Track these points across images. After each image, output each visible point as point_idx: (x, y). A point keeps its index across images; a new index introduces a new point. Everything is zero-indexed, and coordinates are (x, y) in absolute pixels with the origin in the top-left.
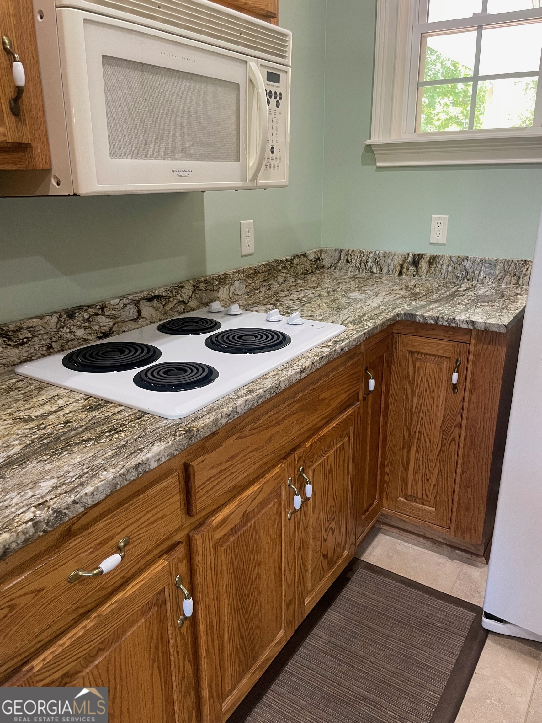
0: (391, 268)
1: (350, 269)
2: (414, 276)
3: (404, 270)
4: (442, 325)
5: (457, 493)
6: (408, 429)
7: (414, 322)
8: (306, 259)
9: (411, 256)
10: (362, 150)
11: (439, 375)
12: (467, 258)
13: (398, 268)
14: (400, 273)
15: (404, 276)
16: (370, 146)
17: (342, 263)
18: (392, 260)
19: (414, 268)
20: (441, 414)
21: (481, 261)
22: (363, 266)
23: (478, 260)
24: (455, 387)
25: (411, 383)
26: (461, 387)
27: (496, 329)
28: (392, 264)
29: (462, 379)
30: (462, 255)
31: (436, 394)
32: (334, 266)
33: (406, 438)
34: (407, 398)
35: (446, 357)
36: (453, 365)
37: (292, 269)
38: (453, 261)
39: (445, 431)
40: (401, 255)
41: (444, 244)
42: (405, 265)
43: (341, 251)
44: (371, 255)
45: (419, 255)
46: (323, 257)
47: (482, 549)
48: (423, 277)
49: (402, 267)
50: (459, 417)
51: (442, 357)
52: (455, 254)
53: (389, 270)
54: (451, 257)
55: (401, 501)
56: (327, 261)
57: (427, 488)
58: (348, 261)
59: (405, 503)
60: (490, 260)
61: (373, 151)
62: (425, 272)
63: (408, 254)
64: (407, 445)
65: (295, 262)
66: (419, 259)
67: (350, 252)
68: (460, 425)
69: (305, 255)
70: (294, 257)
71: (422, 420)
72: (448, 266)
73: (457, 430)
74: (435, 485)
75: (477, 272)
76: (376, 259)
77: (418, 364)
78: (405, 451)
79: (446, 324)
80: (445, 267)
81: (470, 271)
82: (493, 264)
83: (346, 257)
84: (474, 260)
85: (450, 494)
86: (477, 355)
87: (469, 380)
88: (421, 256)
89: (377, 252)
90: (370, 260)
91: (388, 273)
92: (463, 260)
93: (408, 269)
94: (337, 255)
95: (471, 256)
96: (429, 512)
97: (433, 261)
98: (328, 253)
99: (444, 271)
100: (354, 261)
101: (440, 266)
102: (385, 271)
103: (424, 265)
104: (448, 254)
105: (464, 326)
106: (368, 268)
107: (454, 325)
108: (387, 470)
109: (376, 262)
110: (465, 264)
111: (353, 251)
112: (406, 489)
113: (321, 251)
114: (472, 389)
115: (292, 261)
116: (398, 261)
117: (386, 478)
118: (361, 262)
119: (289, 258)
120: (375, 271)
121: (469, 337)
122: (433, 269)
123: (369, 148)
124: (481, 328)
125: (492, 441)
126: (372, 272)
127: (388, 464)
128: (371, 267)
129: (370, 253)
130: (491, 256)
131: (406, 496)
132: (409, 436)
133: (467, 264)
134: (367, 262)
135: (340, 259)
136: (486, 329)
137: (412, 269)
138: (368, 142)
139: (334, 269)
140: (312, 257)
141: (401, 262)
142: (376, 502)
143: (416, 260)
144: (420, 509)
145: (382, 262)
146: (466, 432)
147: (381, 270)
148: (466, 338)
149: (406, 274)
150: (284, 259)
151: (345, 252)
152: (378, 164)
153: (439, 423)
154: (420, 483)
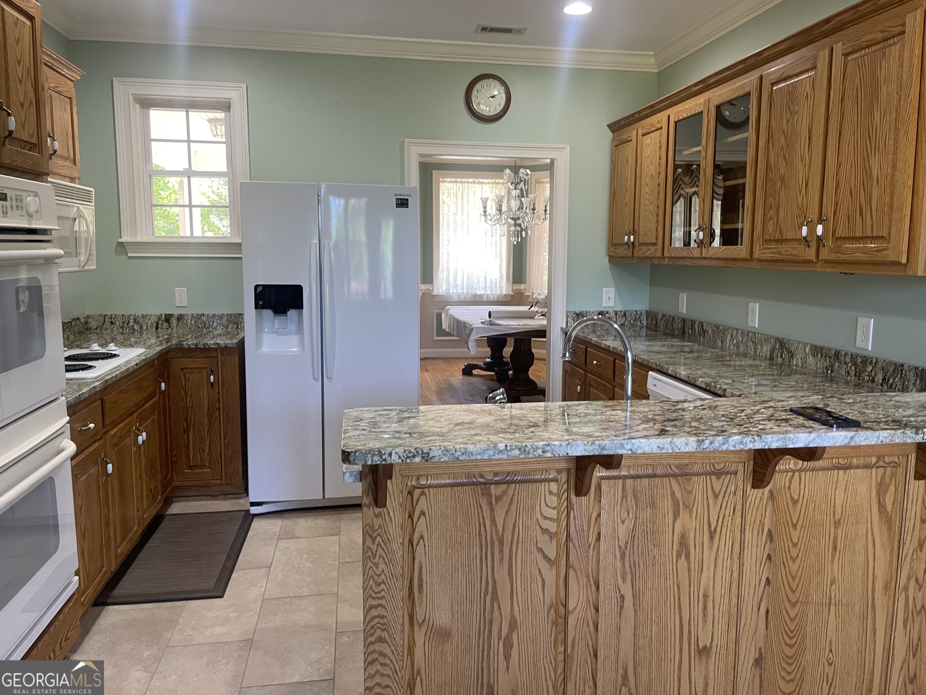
0: (149, 325)
1: (115, 328)
2: (168, 329)
3: (160, 326)
4: (200, 348)
5: (223, 453)
6: (186, 420)
7: (183, 348)
8: (79, 322)
9: (163, 315)
10: (115, 245)
11: (202, 380)
12: (203, 315)
13: (155, 325)
14: (157, 328)
15: (160, 330)
16: (122, 243)
17: (107, 324)
18: (149, 319)
19: (167, 324)
20: (206, 405)
21: (213, 315)
22: (126, 326)
23: (211, 315)
24: (212, 384)
25: (185, 389)
26: (216, 384)
27: (231, 346)
28: (149, 322)
29: (216, 379)
30: (200, 313)
31: (201, 392)
32: (101, 327)
33: (185, 426)
34: (183, 399)
35: (205, 368)
36: (209, 372)
37: (72, 329)
38: (194, 317)
39: (210, 415)
40: (156, 316)
41: (186, 307)
42: (160, 322)
43: (105, 316)
44: (132, 317)
45: (169, 315)
46: (89, 321)
47: (243, 488)
48: (175, 329)
49: (157, 324)
50: (218, 403)
51: (202, 368)
52: (195, 312)
53: (147, 327)
54: (192, 315)
55: (187, 472)
56: (93, 324)
57: (203, 457)
58: (112, 323)
59: (189, 473)
60: (218, 315)
61: (124, 246)
62: (175, 325)
63: (161, 315)
64: (186, 431)
65: (73, 323)
66: (170, 318)
67: (113, 316)
68: (219, 409)
69: (78, 319)
70: (73, 320)
71: (195, 411)
72: (192, 320)
73: (217, 412)
74: (208, 453)
75: (211, 323)
76: (136, 319)
77: (187, 375)
78: (186, 436)
79: (202, 347)
80: (189, 321)
81: (207, 323)
82: (221, 317)
83: (110, 320)
84: (208, 315)
85: (218, 455)
86: (223, 363)
87: (220, 379)
88: (171, 315)
89: (137, 315)
90: (131, 321)
91: (147, 329)
92: (201, 316)
93: (162, 325)
94: (102, 319)
95: (206, 313)
96: (207, 472)
97: (180, 318)
98: (94, 318)
99: (189, 324)
100: (117, 323)
101: (185, 321)
102: (144, 328)
103: (174, 322)
104: (190, 313)
105: (213, 346)
106: (130, 326)
107: (207, 347)
108: (174, 453)
109: (136, 321)
110: (203, 318)
111: (116, 315)
112: (189, 462)
113: (88, 317)
114: (223, 384)
115: (71, 322)
116: (154, 320)
117: (174, 459)
118: (123, 323)
119: (70, 320)
120: (136, 328)
121: (216, 353)
122: (181, 323)
123: (121, 244)
124: (223, 346)
125: (239, 413)
126: (134, 329)
127: (174, 449)
128: (133, 326)
129: (131, 316)
130: (218, 312)
131: (190, 467)
132: (187, 425)
133: (204, 318)
134: (129, 322)
135: (105, 321)
136: (225, 346)
137: (165, 325)
138: (120, 240)
139: (101, 330)
140: (83, 321)
141: (156, 321)
142: (170, 476)
143: (168, 318)
144: (200, 473)
145: (141, 321)
146: (223, 412)
147: (141, 327)
148: (215, 354)
149: (161, 329)
150: (67, 321)
151: (109, 316)
152: (129, 255)
153: (206, 411)
154: (199, 455)
